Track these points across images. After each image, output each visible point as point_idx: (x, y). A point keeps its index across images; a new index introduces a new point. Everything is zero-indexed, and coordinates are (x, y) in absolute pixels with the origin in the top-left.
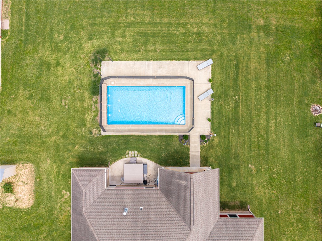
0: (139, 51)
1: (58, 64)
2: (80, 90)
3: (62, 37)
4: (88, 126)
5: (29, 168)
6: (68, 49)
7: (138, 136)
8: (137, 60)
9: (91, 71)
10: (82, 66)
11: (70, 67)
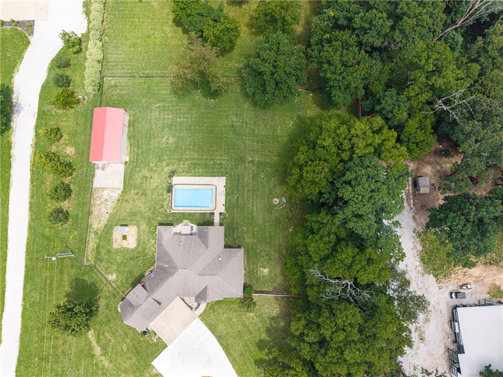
0: (191, 172)
1: (151, 177)
2: (162, 190)
4: (165, 208)
5: (135, 228)
6: (156, 170)
7: (189, 213)
9: (167, 182)
10: (163, 179)
11: (157, 179)
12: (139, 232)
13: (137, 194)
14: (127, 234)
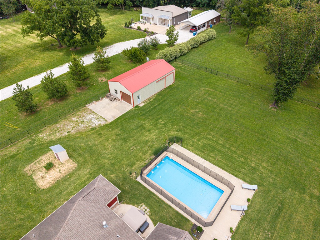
0: (203, 152)
1: (149, 131)
2: (149, 148)
3: (163, 122)
4: (133, 168)
5: (73, 166)
6: (161, 128)
8: (199, 155)
9: (164, 143)
10: (161, 139)
11: (154, 135)
12: (71, 174)
13: (118, 135)
14: (57, 166)
